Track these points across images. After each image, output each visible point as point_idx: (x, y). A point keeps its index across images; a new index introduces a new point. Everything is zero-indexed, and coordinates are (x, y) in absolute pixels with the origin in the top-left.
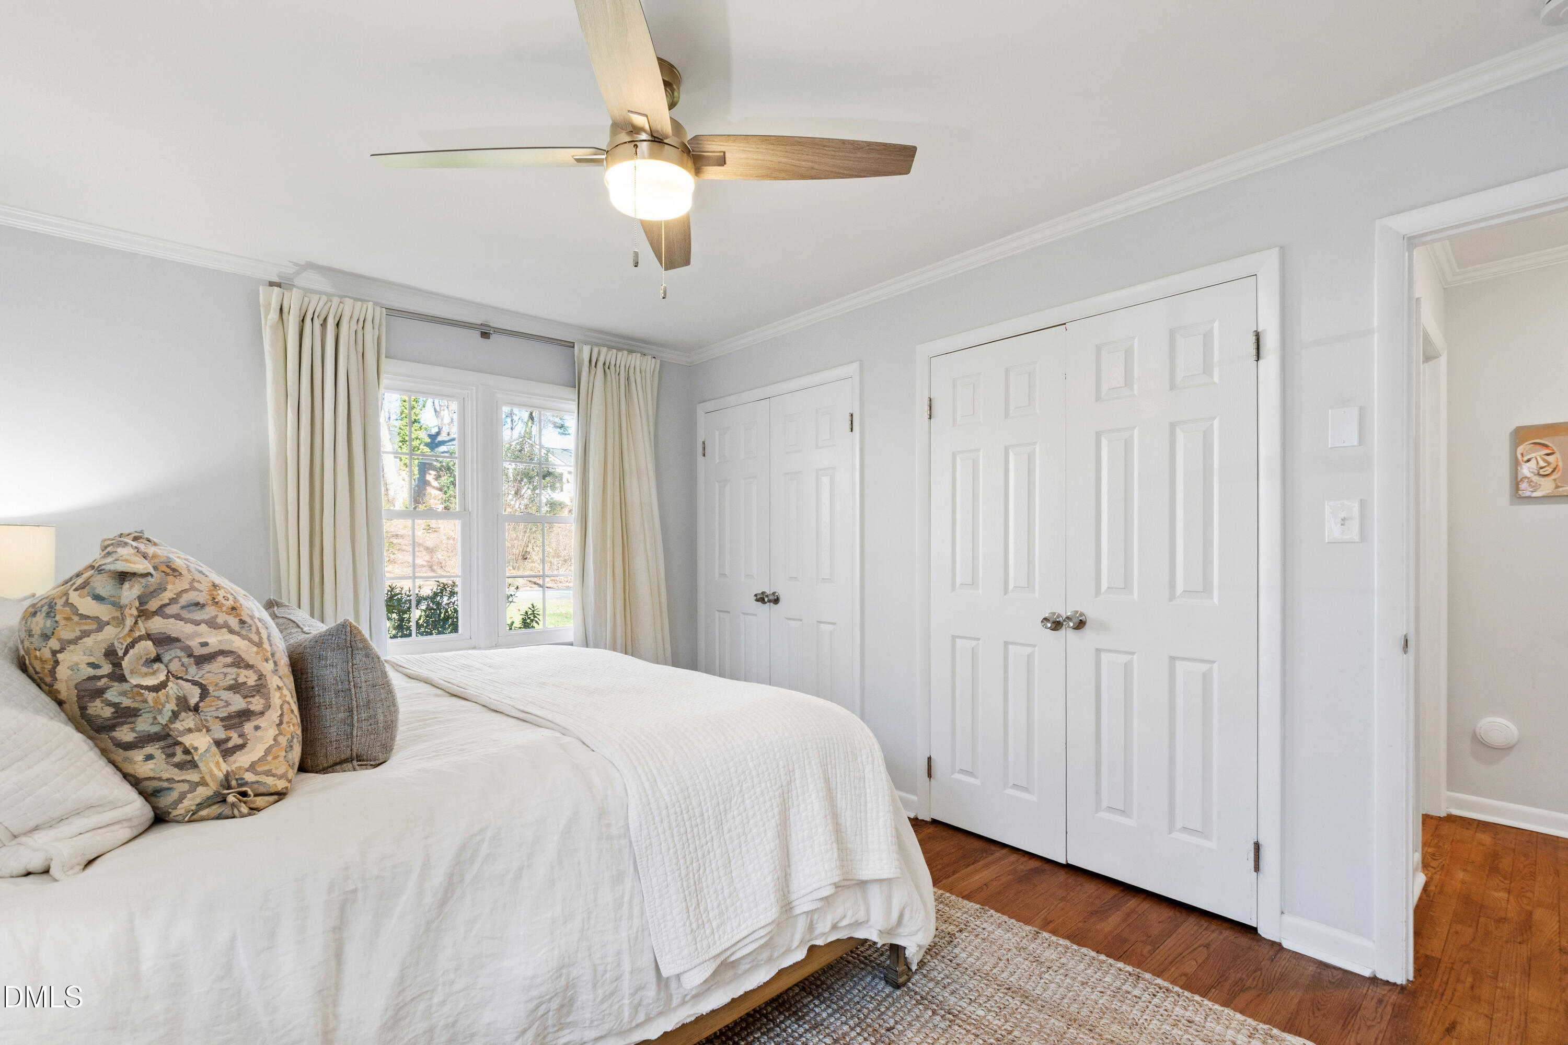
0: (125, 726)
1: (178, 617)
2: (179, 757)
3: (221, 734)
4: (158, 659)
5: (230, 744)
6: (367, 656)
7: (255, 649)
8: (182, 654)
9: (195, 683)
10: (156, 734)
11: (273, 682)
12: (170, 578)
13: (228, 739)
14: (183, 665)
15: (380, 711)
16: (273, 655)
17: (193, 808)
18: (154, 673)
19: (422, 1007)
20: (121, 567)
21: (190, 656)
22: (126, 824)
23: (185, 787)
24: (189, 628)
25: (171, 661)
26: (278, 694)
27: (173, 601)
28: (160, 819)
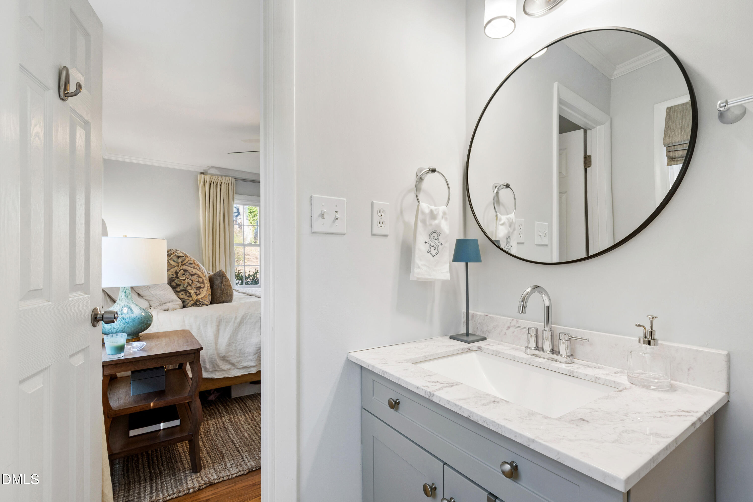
0: (178, 288)
1: (188, 266)
2: (188, 295)
3: (196, 291)
4: (184, 274)
5: (197, 293)
6: (226, 278)
7: (202, 274)
8: (188, 274)
9: (191, 280)
10: (183, 289)
11: (206, 282)
12: (186, 258)
13: (197, 292)
14: (188, 276)
15: (229, 292)
16: (205, 276)
17: (190, 305)
18: (183, 277)
19: (234, 345)
20: (178, 255)
21: (190, 274)
22: (179, 306)
23: (189, 301)
24: (190, 268)
25: (186, 275)
26: (206, 284)
27: (187, 262)
28: (184, 307)
